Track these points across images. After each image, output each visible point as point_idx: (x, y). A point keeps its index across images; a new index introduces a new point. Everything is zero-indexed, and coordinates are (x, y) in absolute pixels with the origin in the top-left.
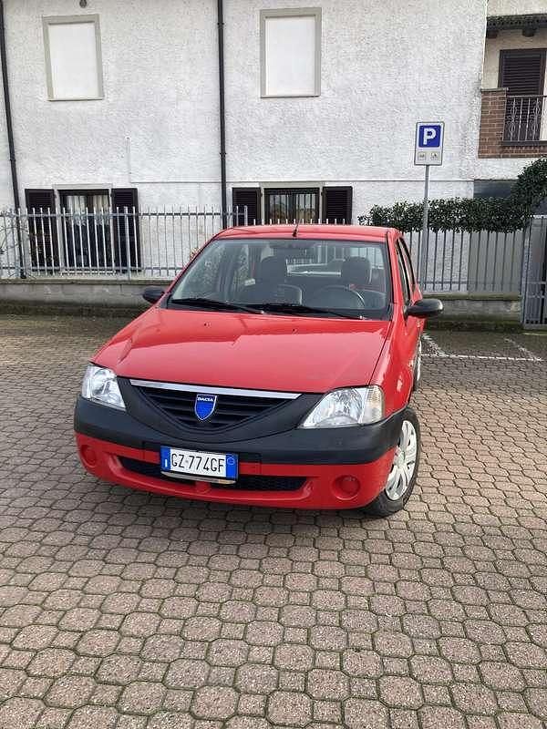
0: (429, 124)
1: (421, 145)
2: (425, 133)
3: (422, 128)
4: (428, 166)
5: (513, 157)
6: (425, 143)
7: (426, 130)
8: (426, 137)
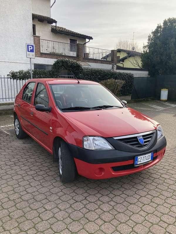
0: (31, 45)
1: (28, 51)
2: (29, 47)
3: (28, 45)
4: (30, 58)
5: (44, 57)
6: (29, 51)
7: (29, 46)
8: (30, 49)
